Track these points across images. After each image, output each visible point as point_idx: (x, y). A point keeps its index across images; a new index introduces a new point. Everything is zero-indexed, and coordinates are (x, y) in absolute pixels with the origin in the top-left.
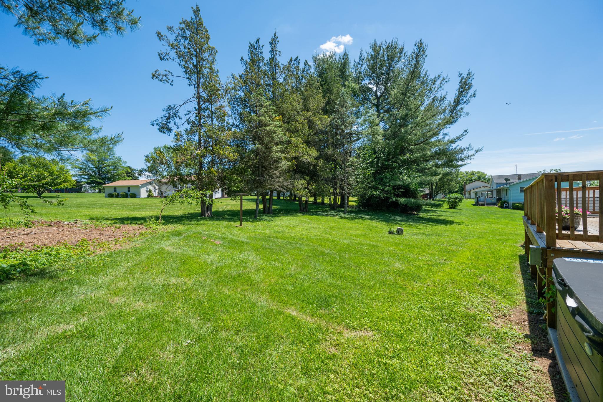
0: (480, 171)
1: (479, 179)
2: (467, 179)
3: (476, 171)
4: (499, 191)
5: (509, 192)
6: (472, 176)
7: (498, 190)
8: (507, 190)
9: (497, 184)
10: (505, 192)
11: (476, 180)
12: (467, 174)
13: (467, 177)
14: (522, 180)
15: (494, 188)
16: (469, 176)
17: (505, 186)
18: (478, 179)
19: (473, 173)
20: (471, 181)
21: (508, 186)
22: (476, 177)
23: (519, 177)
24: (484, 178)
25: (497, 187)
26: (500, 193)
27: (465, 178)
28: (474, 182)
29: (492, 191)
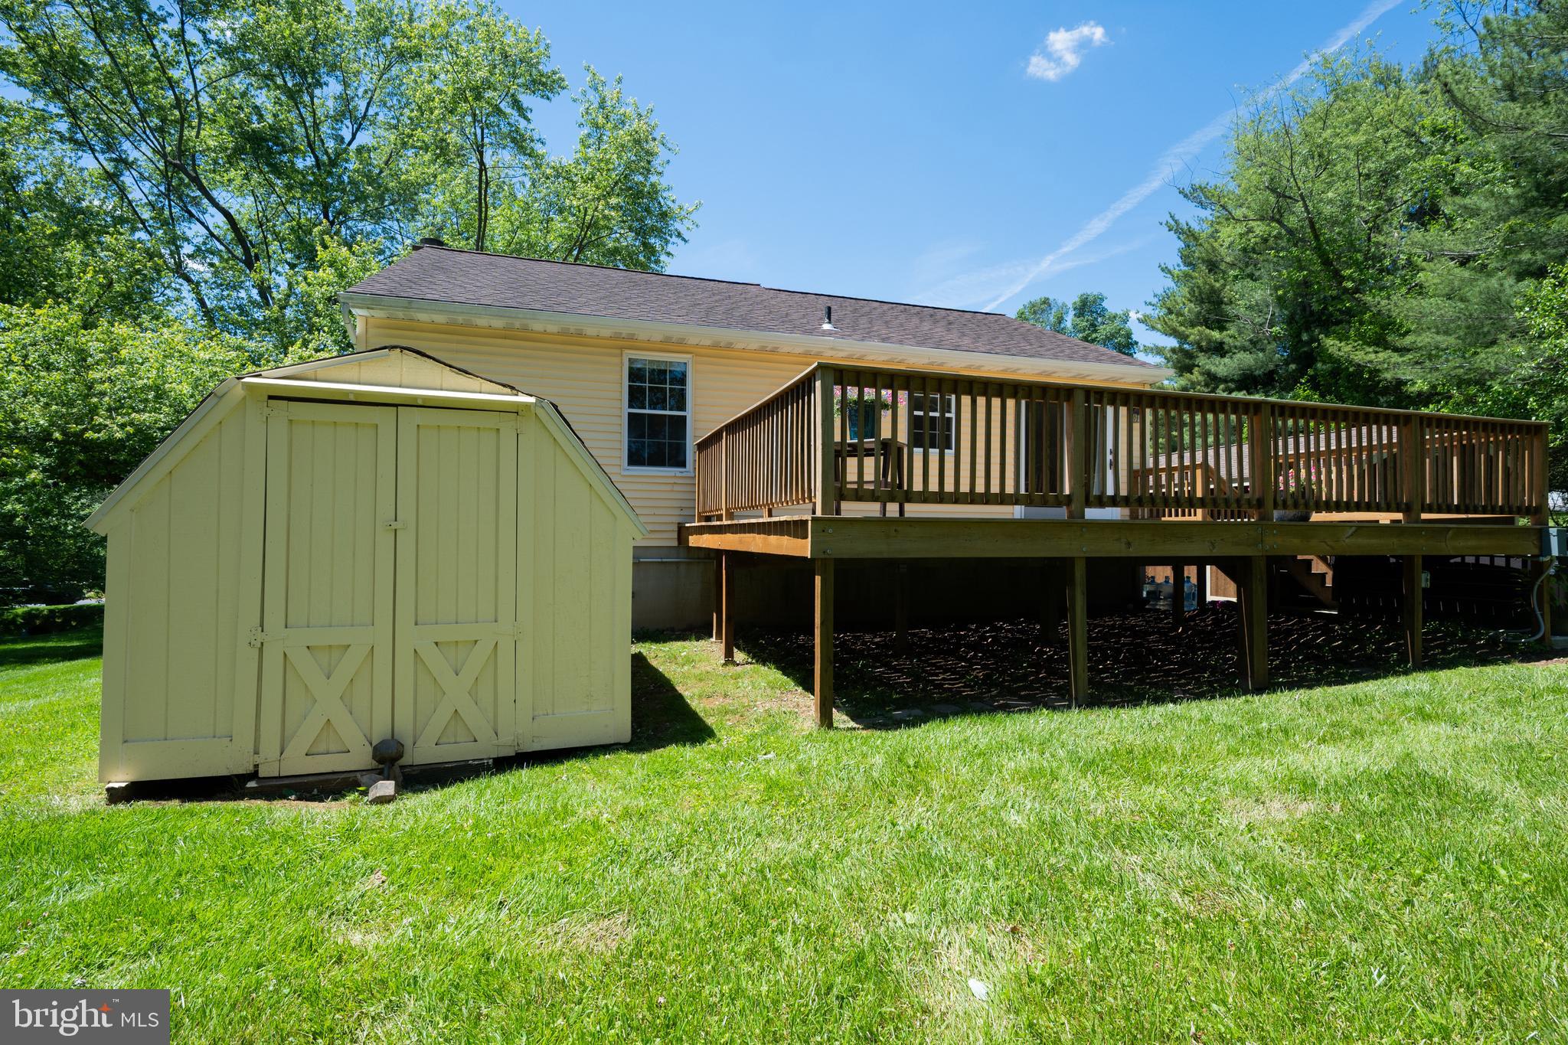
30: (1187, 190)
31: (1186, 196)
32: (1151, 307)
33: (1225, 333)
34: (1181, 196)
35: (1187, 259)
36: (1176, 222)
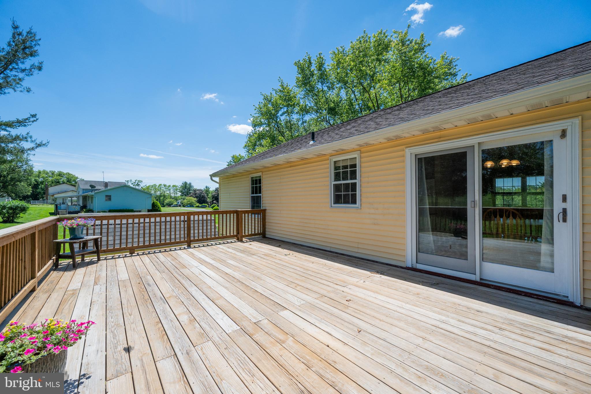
0: (71, 173)
1: (69, 181)
2: (52, 180)
3: (65, 172)
4: (85, 198)
5: (94, 199)
6: (58, 177)
7: (84, 196)
8: (92, 197)
9: (83, 189)
10: (90, 199)
11: (64, 183)
12: (52, 174)
13: (52, 177)
14: (109, 188)
15: (80, 193)
16: (56, 177)
17: (90, 193)
18: (67, 181)
19: (60, 174)
20: (57, 183)
21: (93, 193)
22: (65, 179)
23: (106, 184)
24: (74, 181)
25: (83, 193)
26: (86, 201)
27: (50, 179)
28: (61, 184)
29: (78, 197)
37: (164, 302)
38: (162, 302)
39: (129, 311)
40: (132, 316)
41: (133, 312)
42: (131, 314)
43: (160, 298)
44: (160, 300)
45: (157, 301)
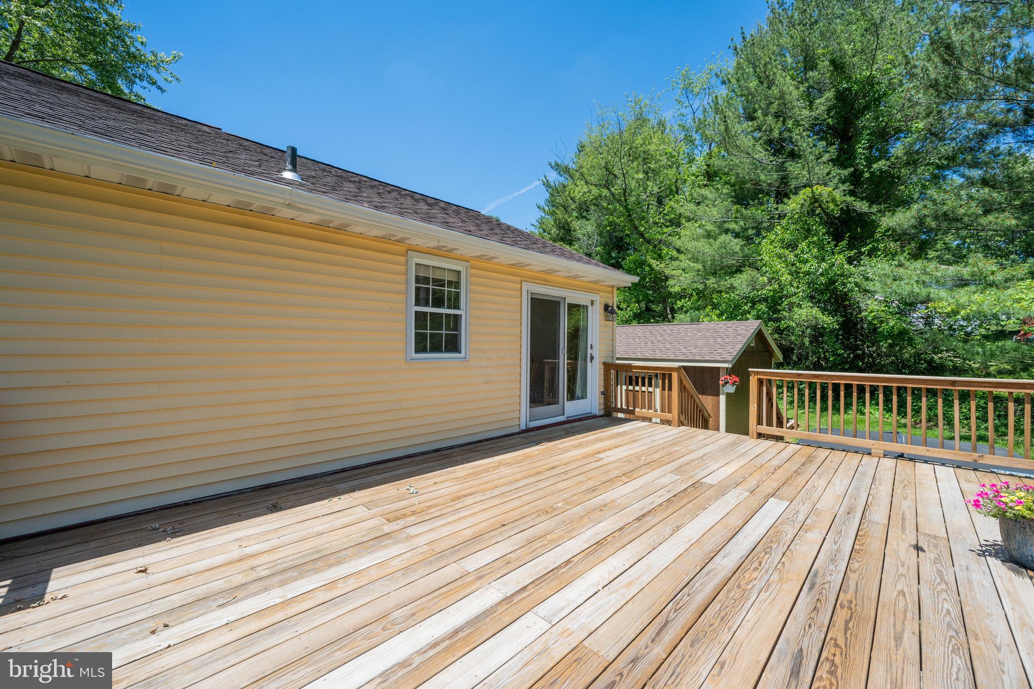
30: (553, 164)
31: (552, 167)
32: (534, 227)
33: (573, 247)
34: (550, 166)
35: (552, 203)
36: (547, 181)
37: (816, 574)
38: (819, 580)
39: (902, 604)
40: (899, 587)
41: (895, 596)
42: (901, 594)
43: (814, 590)
44: (817, 586)
45: (827, 586)
